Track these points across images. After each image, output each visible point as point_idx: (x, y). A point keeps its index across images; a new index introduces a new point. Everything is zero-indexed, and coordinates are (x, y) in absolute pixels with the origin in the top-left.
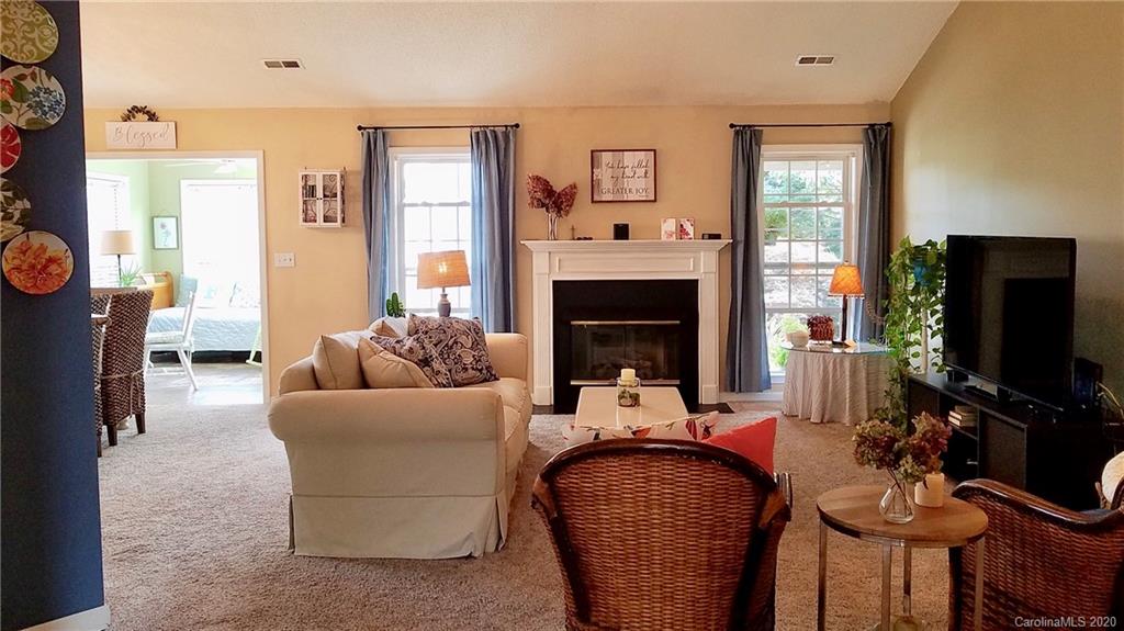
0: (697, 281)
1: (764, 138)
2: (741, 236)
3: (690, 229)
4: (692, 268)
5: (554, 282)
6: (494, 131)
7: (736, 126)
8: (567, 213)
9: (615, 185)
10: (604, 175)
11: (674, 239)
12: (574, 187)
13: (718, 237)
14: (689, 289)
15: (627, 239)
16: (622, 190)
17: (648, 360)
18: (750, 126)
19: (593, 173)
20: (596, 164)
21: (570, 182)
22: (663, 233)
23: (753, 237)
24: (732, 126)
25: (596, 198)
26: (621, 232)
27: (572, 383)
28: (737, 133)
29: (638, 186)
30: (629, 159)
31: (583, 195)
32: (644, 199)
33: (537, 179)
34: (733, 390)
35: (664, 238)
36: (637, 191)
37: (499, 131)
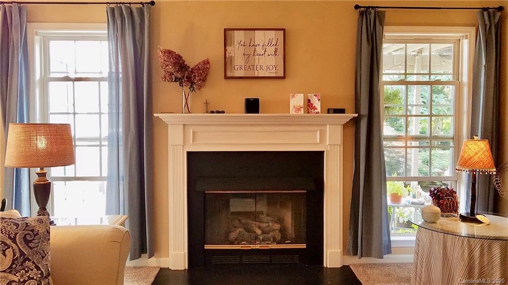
0: (323, 152)
1: (387, 18)
2: (364, 110)
3: (317, 104)
4: (318, 141)
5: (188, 153)
6: (130, 8)
7: (360, 7)
8: (200, 87)
9: (247, 61)
10: (236, 52)
11: (302, 112)
12: (207, 62)
13: (342, 111)
14: (315, 159)
15: (258, 113)
16: (252, 67)
17: (276, 222)
18: (373, 8)
19: (225, 50)
20: (228, 42)
21: (204, 58)
22: (291, 107)
23: (375, 113)
24: (357, 7)
25: (229, 74)
26: (252, 106)
27: (207, 247)
28: (361, 14)
29: (268, 64)
30: (260, 37)
31: (217, 71)
32: (274, 75)
33: (170, 53)
34: (355, 253)
35: (292, 112)
36: (268, 68)
37: (134, 7)
